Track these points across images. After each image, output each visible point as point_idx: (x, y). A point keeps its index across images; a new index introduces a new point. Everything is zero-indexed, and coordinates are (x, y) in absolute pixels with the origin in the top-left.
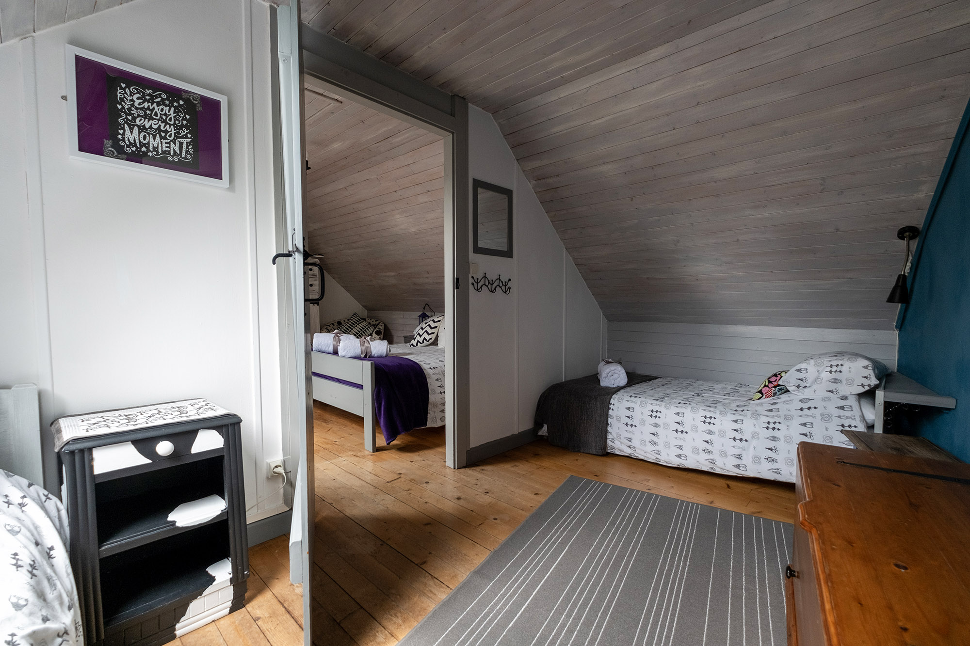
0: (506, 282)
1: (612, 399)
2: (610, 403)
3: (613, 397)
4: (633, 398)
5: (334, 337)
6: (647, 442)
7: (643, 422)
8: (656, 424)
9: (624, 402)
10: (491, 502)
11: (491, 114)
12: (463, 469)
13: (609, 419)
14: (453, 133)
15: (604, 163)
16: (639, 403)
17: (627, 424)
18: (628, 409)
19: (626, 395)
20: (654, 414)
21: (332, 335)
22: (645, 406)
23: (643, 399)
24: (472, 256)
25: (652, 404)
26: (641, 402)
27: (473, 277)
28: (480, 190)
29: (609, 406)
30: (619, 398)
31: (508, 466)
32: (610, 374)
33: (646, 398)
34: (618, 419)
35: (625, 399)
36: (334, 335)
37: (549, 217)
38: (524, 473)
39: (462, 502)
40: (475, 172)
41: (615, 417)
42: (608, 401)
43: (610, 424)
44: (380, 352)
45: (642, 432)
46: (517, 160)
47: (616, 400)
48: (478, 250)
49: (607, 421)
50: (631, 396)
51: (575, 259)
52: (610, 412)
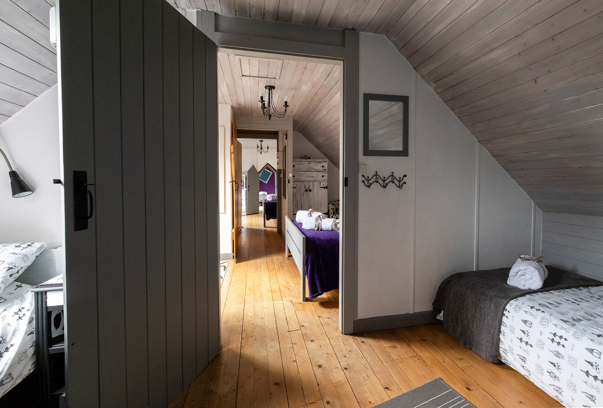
0: (400, 178)
1: (508, 305)
2: (504, 309)
3: (510, 302)
4: (534, 310)
5: (309, 214)
6: (545, 372)
7: (541, 344)
8: (557, 352)
9: (522, 312)
10: (340, 381)
11: (385, 35)
12: (348, 336)
13: (502, 326)
14: (343, 60)
15: (492, 50)
16: (539, 319)
17: (521, 340)
18: (525, 322)
19: (528, 303)
20: (557, 339)
21: (307, 212)
22: (547, 326)
23: (546, 315)
24: (362, 158)
25: (556, 325)
26: (543, 318)
27: (363, 176)
28: (371, 103)
29: (503, 312)
30: (516, 306)
31: (385, 345)
32: (519, 273)
33: (551, 315)
34: (512, 331)
35: (523, 309)
36: (309, 212)
37: (456, 114)
38: (395, 358)
39: (319, 371)
40: (365, 87)
41: (508, 326)
42: (503, 306)
43: (502, 332)
44: (327, 227)
45: (539, 356)
46: (415, 68)
47: (513, 307)
48: (368, 152)
49: (500, 329)
50: (532, 308)
51: (491, 151)
52: (504, 319)
